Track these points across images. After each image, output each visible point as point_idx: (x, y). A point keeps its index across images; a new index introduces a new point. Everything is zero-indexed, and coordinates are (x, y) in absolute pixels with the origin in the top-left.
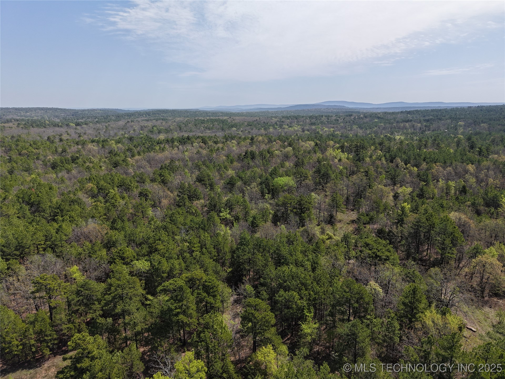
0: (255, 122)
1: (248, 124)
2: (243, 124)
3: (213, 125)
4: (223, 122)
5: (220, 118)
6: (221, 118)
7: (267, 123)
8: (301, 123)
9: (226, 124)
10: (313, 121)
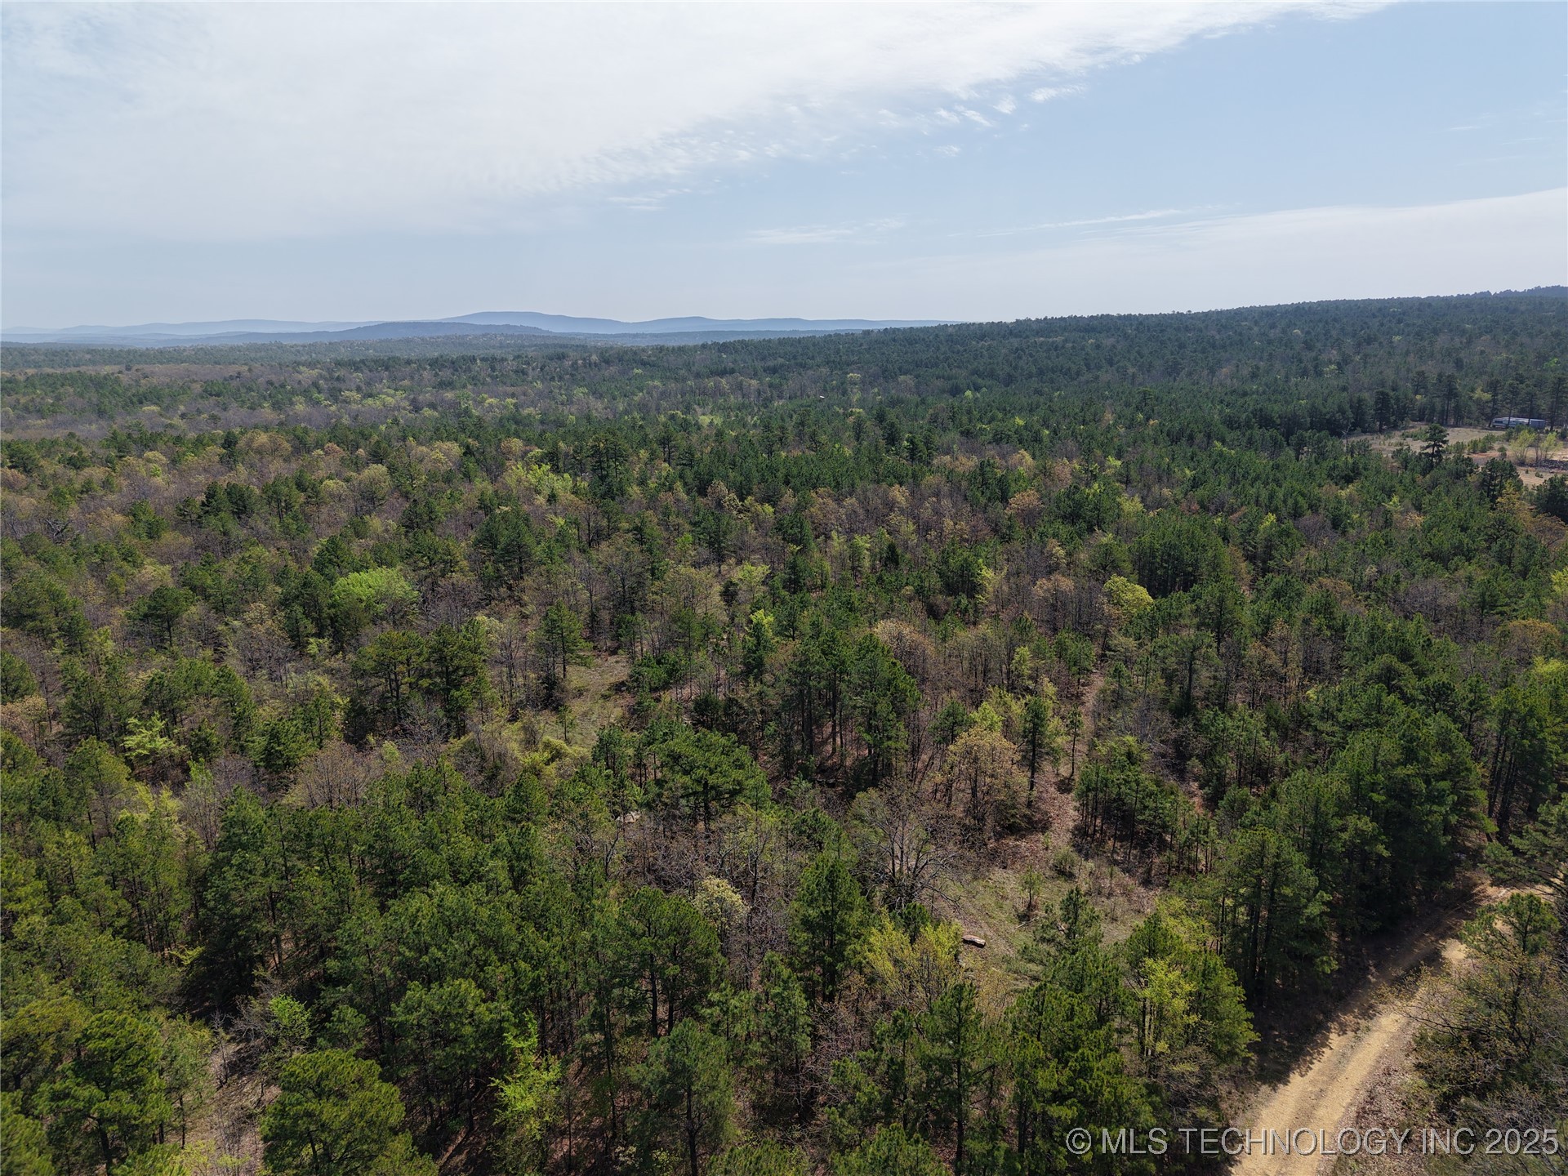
0: (235, 383)
1: (205, 391)
2: (185, 389)
3: (58, 398)
4: (99, 383)
5: (83, 369)
6: (90, 370)
7: (283, 386)
8: (406, 382)
9: (114, 392)
10: (446, 374)
